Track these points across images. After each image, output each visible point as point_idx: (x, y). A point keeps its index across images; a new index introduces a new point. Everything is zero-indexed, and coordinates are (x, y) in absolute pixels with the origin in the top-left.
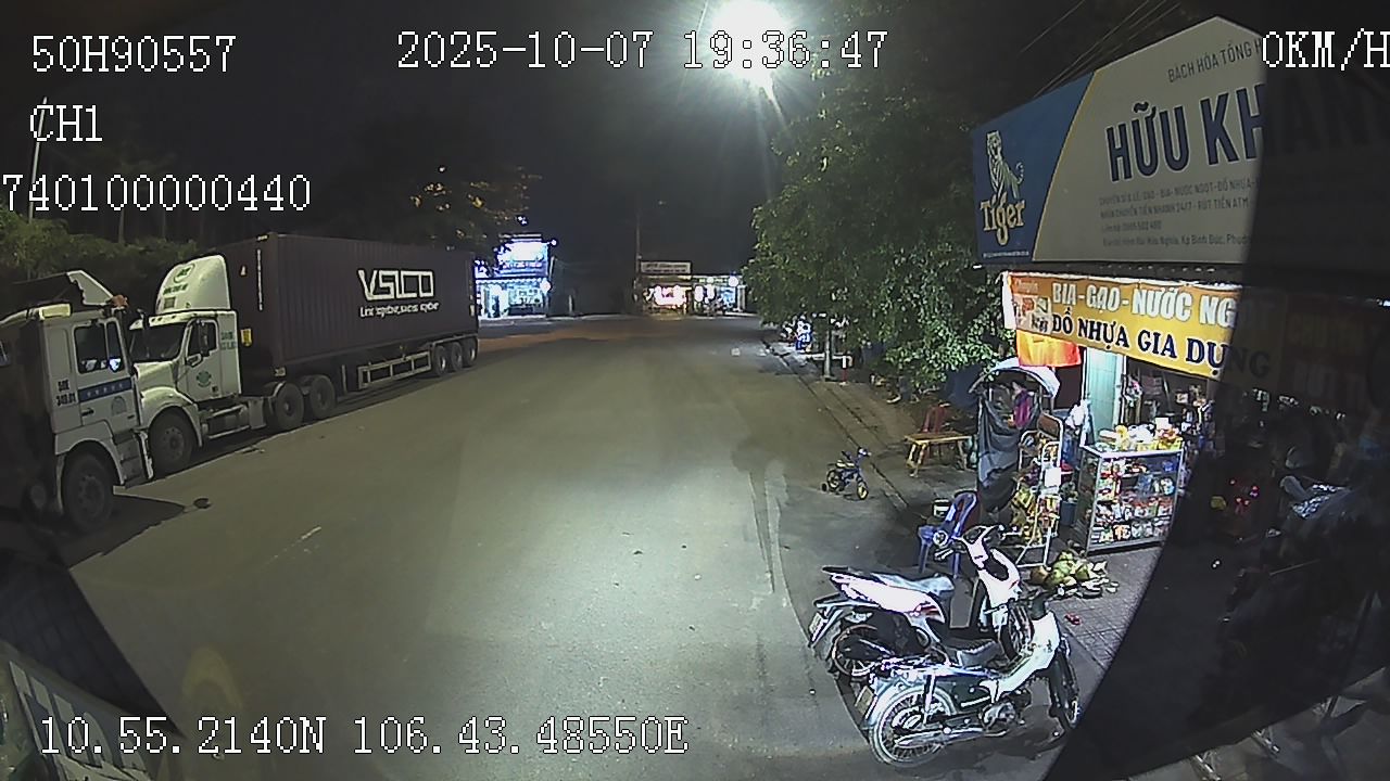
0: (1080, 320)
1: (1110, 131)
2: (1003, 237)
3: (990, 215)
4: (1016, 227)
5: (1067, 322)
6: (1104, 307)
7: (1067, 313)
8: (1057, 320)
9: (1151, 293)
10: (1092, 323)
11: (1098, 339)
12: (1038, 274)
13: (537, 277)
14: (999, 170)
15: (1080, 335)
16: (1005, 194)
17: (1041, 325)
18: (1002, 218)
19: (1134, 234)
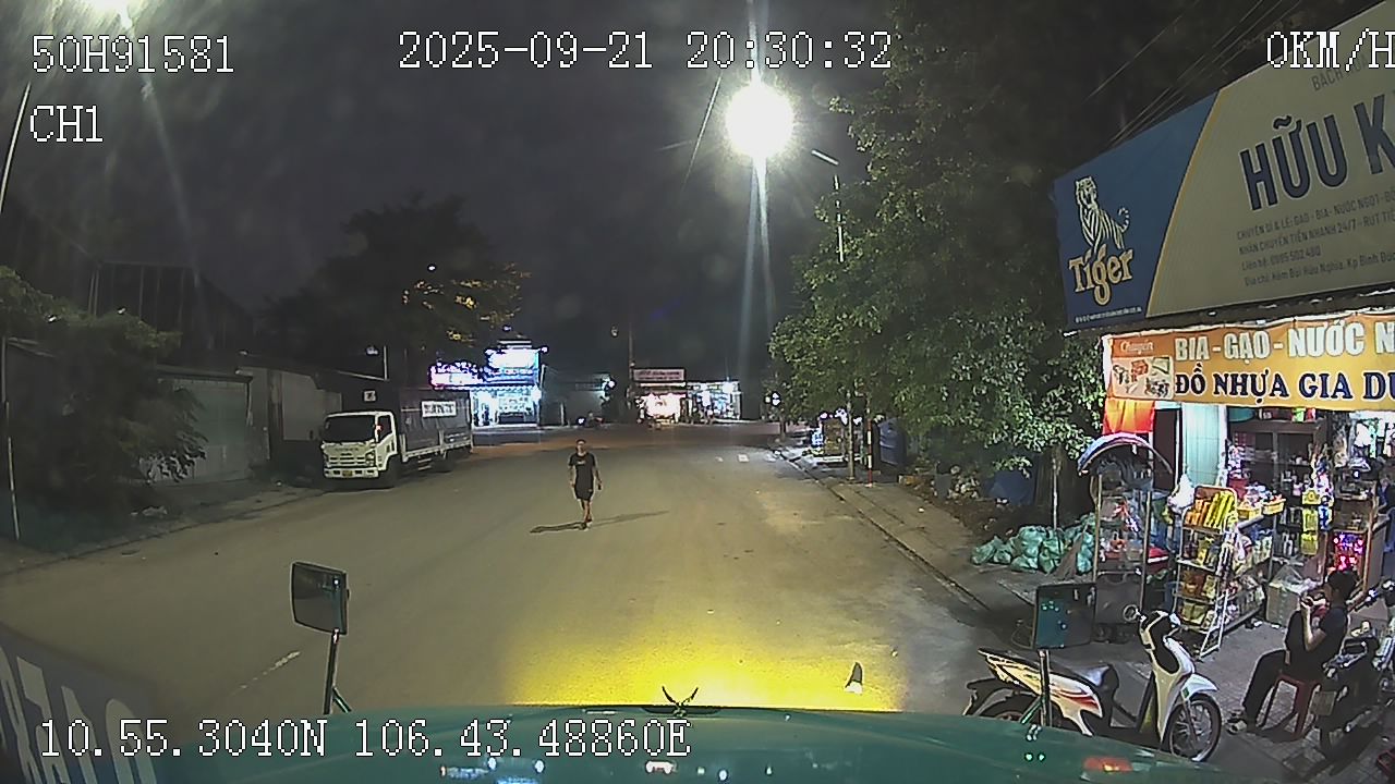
0: (1216, 376)
1: (1245, 155)
2: (1102, 296)
3: (1083, 274)
4: (1121, 281)
5: (1197, 380)
6: (1250, 356)
7: (1197, 370)
8: (1182, 380)
9: (1311, 331)
10: (1234, 377)
11: (1244, 392)
12: (1153, 332)
13: (527, 385)
14: (1094, 221)
15: (1217, 392)
16: (1104, 246)
17: (1160, 390)
18: (1099, 275)
19: (1283, 268)
